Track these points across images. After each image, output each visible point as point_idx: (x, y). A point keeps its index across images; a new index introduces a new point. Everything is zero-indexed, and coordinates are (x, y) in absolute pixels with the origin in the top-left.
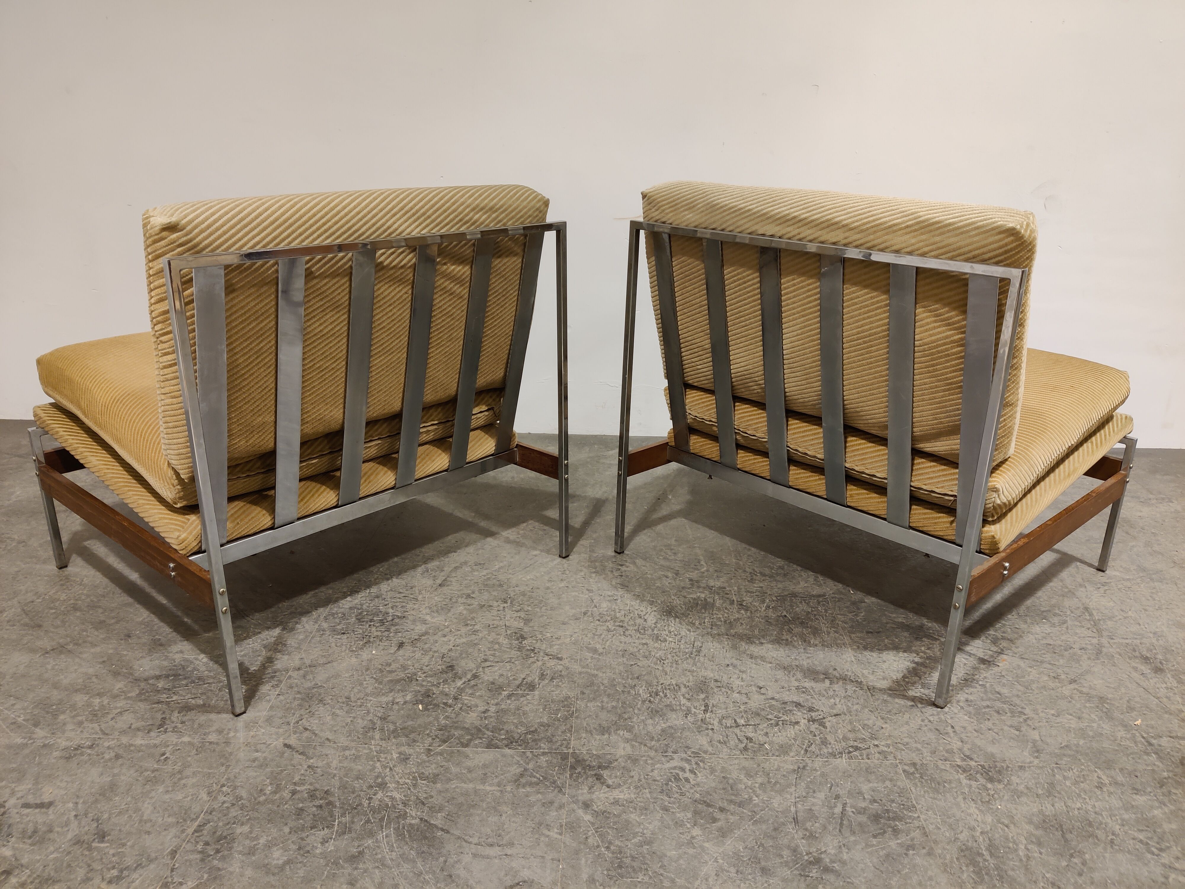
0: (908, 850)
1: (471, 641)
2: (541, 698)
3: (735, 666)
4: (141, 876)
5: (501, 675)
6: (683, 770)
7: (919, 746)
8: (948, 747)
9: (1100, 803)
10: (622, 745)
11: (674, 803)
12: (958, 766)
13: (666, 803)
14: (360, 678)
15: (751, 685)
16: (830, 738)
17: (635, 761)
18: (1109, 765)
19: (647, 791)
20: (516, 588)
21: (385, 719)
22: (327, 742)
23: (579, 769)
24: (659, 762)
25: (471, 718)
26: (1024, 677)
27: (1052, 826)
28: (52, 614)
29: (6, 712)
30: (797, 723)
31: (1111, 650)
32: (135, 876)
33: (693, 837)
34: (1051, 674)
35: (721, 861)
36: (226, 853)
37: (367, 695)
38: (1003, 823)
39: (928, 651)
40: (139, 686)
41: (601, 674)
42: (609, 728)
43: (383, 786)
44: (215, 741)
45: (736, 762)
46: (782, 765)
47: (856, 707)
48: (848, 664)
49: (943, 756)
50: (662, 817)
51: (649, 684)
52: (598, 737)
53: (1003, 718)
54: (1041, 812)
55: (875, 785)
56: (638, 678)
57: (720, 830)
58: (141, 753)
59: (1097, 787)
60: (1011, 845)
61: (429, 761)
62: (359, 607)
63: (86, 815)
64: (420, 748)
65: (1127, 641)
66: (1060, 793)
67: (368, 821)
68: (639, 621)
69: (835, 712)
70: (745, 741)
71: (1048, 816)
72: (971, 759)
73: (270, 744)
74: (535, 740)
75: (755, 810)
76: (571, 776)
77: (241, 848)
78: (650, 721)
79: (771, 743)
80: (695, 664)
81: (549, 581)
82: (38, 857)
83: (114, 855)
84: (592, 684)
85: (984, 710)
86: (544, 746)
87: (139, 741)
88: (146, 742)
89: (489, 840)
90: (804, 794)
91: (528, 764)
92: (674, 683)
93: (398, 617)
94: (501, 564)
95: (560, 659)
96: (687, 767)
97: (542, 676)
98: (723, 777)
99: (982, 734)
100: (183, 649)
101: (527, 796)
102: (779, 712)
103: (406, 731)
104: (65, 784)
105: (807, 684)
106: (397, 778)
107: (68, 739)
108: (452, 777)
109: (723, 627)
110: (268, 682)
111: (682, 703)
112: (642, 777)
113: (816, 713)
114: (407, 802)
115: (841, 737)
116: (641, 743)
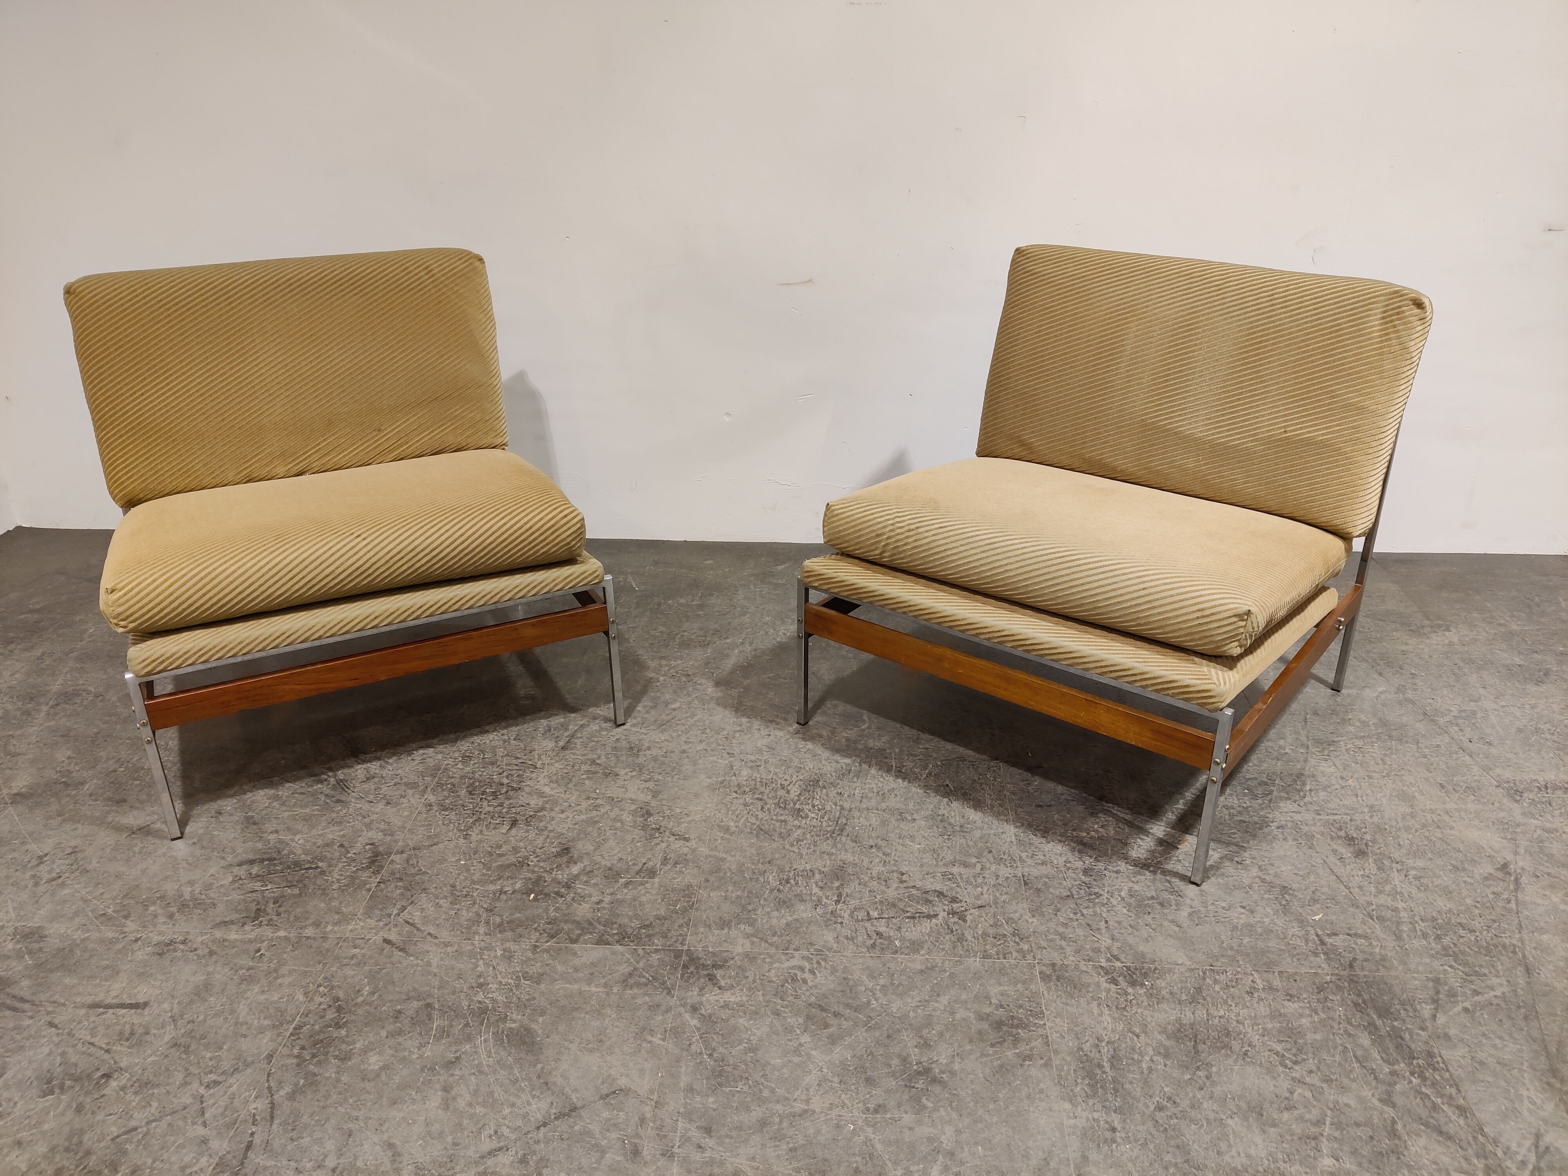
0: (1024, 1060)
1: (591, 818)
2: (660, 887)
3: (879, 848)
4: (238, 1080)
5: (620, 860)
6: (802, 969)
7: (1065, 943)
8: (1097, 945)
9: (1246, 1010)
10: (741, 941)
11: (787, 1007)
12: (1101, 967)
13: (779, 1007)
14: (467, 862)
15: (893, 872)
16: (968, 935)
17: (753, 959)
18: (1269, 967)
19: (760, 993)
20: (648, 752)
21: (491, 910)
22: (429, 937)
23: (692, 969)
24: (778, 960)
25: (583, 910)
27: (1186, 1036)
28: (137, 786)
29: (95, 902)
31: (1313, 828)
32: (232, 1080)
33: (801, 1045)
35: (825, 1070)
36: (322, 1057)
37: (474, 882)
38: (1133, 1033)
39: (1100, 830)
40: (232, 872)
41: (729, 858)
42: (730, 922)
43: (484, 986)
44: (313, 936)
45: (861, 961)
46: (909, 964)
47: (1003, 898)
48: (1006, 845)
49: (1088, 955)
50: (772, 1022)
51: (781, 870)
52: (716, 932)
53: (1166, 911)
55: (1006, 988)
56: (769, 863)
57: (830, 1037)
58: (236, 949)
59: (1248, 993)
60: (1136, 1056)
61: (533, 960)
62: (471, 775)
63: (182, 1016)
64: (526, 944)
65: (1336, 817)
66: (1205, 999)
68: (782, 792)
69: (980, 903)
70: (875, 936)
71: (1185, 1025)
72: (1118, 959)
73: (368, 940)
74: (649, 936)
75: (872, 1014)
76: (682, 975)
77: (337, 1053)
78: (775, 914)
79: (903, 939)
80: (835, 845)
81: (686, 742)
82: (137, 1061)
83: (211, 1059)
84: (719, 870)
85: (1147, 902)
86: (658, 942)
87: (233, 936)
88: (241, 937)
89: (590, 1046)
90: (927, 998)
91: (638, 962)
92: (808, 868)
93: (513, 789)
95: (687, 840)
96: (807, 966)
97: (665, 861)
98: (844, 978)
99: (1137, 930)
100: (278, 828)
101: (633, 998)
102: (918, 903)
103: (512, 925)
104: (159, 983)
105: (955, 870)
106: (500, 978)
107: (160, 933)
108: (556, 976)
109: (874, 800)
110: (368, 867)
111: (814, 892)
112: (758, 977)
113: (959, 905)
114: (507, 1005)
115: (980, 933)
116: (762, 939)
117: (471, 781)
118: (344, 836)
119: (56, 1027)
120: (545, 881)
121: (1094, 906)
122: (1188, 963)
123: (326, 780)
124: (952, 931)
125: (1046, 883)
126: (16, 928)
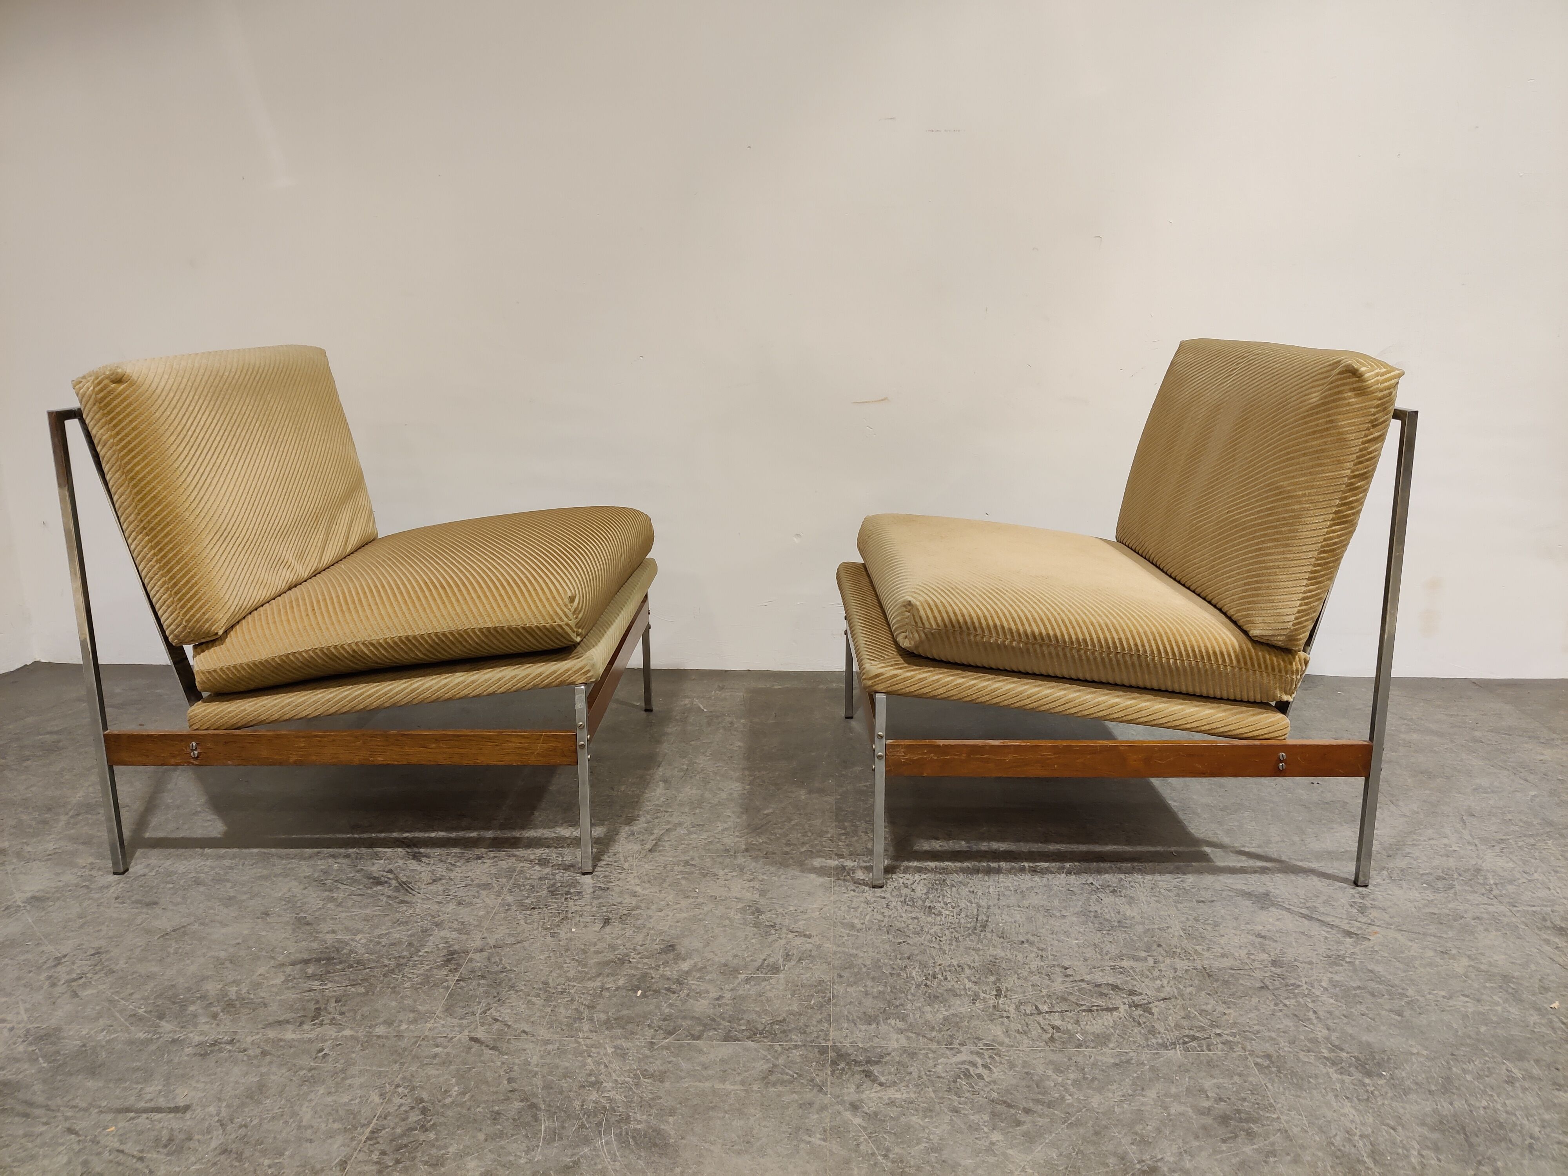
0: (1267, 1156)
1: (694, 916)
2: (787, 982)
3: (1032, 944)
5: (736, 956)
6: (974, 1064)
7: (1273, 1035)
8: (1312, 1035)
9: (1512, 1101)
10: (895, 1036)
11: (965, 1103)
12: (1325, 1057)
13: (956, 1104)
14: (560, 960)
15: (1054, 966)
16: (1159, 1027)
17: (913, 1055)
18: (1521, 1056)
19: (930, 1089)
21: (593, 1007)
22: (524, 1036)
23: (842, 1065)
24: (943, 1056)
25: (701, 1007)
26: (1403, 952)
27: (1452, 1128)
28: (169, 889)
29: (123, 1002)
30: (1116, 1009)
31: (1514, 919)
33: (992, 1143)
34: (1439, 949)
35: (1029, 1170)
36: (408, 1163)
37: (569, 979)
38: (1388, 1125)
39: (1277, 923)
40: (284, 972)
41: (861, 954)
42: (876, 1017)
43: (597, 1085)
44: (385, 1034)
45: (1041, 1055)
46: (1100, 1058)
47: (1189, 990)
48: (1176, 939)
49: (1306, 1046)
50: (952, 1120)
51: (923, 965)
52: (863, 1028)
53: (1379, 1001)
54: (1435, 1111)
55: (1221, 1081)
56: (909, 958)
57: (1025, 1134)
58: (293, 1050)
59: (1507, 1082)
60: (1400, 1151)
63: (232, 1120)
64: (640, 1041)
65: (1534, 909)
66: (1459, 1090)
67: (582, 1126)
69: (1163, 995)
70: (1051, 1031)
71: (1446, 1116)
72: (1342, 1050)
73: (452, 1038)
74: (784, 1032)
75: (1070, 1110)
76: (833, 1072)
77: (426, 1158)
78: (928, 1008)
79: (1084, 1033)
80: (980, 941)
82: (177, 1169)
83: (270, 1167)
84: (851, 966)
85: (1354, 992)
86: (796, 1037)
87: (289, 1036)
88: (299, 1037)
89: (736, 1147)
90: (1130, 1092)
91: (777, 1059)
92: (955, 963)
93: (601, 889)
94: (725, 826)
95: (809, 936)
96: (979, 1061)
97: (787, 957)
98: (1026, 1073)
99: (1353, 1020)
100: (335, 927)
101: (779, 1096)
102: (1092, 996)
103: (620, 1022)
104: (203, 1085)
105: (1125, 963)
106: (614, 1077)
107: (202, 1033)
108: (683, 1074)
109: (1012, 898)
110: (444, 966)
111: (967, 986)
112: (923, 1073)
113: (1140, 997)
114: (629, 1104)
115: (1172, 1025)
116: (918, 1034)
117: (552, 882)
118: (411, 936)
119: (77, 1134)
120: (652, 978)
121: (1295, 996)
122: (1425, 1053)
123: (386, 882)
124: (1139, 1024)
125: (1232, 975)
126: (28, 1030)
